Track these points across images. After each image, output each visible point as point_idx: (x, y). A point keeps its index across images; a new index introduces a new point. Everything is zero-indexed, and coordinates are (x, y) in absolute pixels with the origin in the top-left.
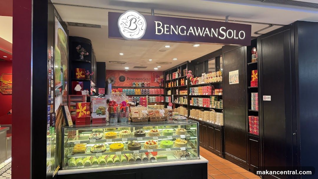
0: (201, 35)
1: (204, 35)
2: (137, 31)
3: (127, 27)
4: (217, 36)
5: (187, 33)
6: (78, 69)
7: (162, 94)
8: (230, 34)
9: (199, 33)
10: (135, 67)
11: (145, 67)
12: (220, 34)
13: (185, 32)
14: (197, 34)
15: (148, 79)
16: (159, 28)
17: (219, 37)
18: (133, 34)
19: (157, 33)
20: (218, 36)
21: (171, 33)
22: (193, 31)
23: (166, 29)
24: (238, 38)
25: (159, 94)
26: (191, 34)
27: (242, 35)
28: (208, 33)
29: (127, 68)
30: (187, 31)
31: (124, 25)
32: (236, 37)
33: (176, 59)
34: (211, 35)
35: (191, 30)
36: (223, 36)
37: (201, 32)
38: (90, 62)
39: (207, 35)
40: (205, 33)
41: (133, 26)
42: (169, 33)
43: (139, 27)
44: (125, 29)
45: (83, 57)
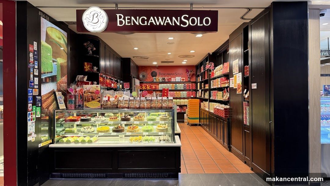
0: (162, 24)
1: (165, 24)
2: (99, 24)
3: (90, 21)
4: (178, 24)
5: (148, 23)
6: (86, 63)
7: (193, 89)
8: (193, 21)
9: (160, 23)
10: (162, 62)
11: (173, 62)
12: (181, 22)
13: (146, 22)
14: (158, 24)
15: (180, 74)
16: (121, 20)
17: (182, 25)
18: (95, 27)
19: (118, 25)
20: (180, 24)
21: (132, 24)
22: (153, 21)
23: (127, 21)
24: (202, 25)
25: (190, 89)
26: (152, 23)
27: (207, 21)
28: (169, 21)
29: (155, 63)
30: (148, 21)
31: (88, 20)
32: (200, 24)
33: (194, 51)
34: (172, 24)
35: (151, 20)
36: (185, 24)
37: (162, 22)
38: (98, 56)
39: (168, 24)
40: (166, 22)
41: (95, 20)
42: (130, 24)
43: (101, 20)
44: (89, 23)
45: (91, 52)
